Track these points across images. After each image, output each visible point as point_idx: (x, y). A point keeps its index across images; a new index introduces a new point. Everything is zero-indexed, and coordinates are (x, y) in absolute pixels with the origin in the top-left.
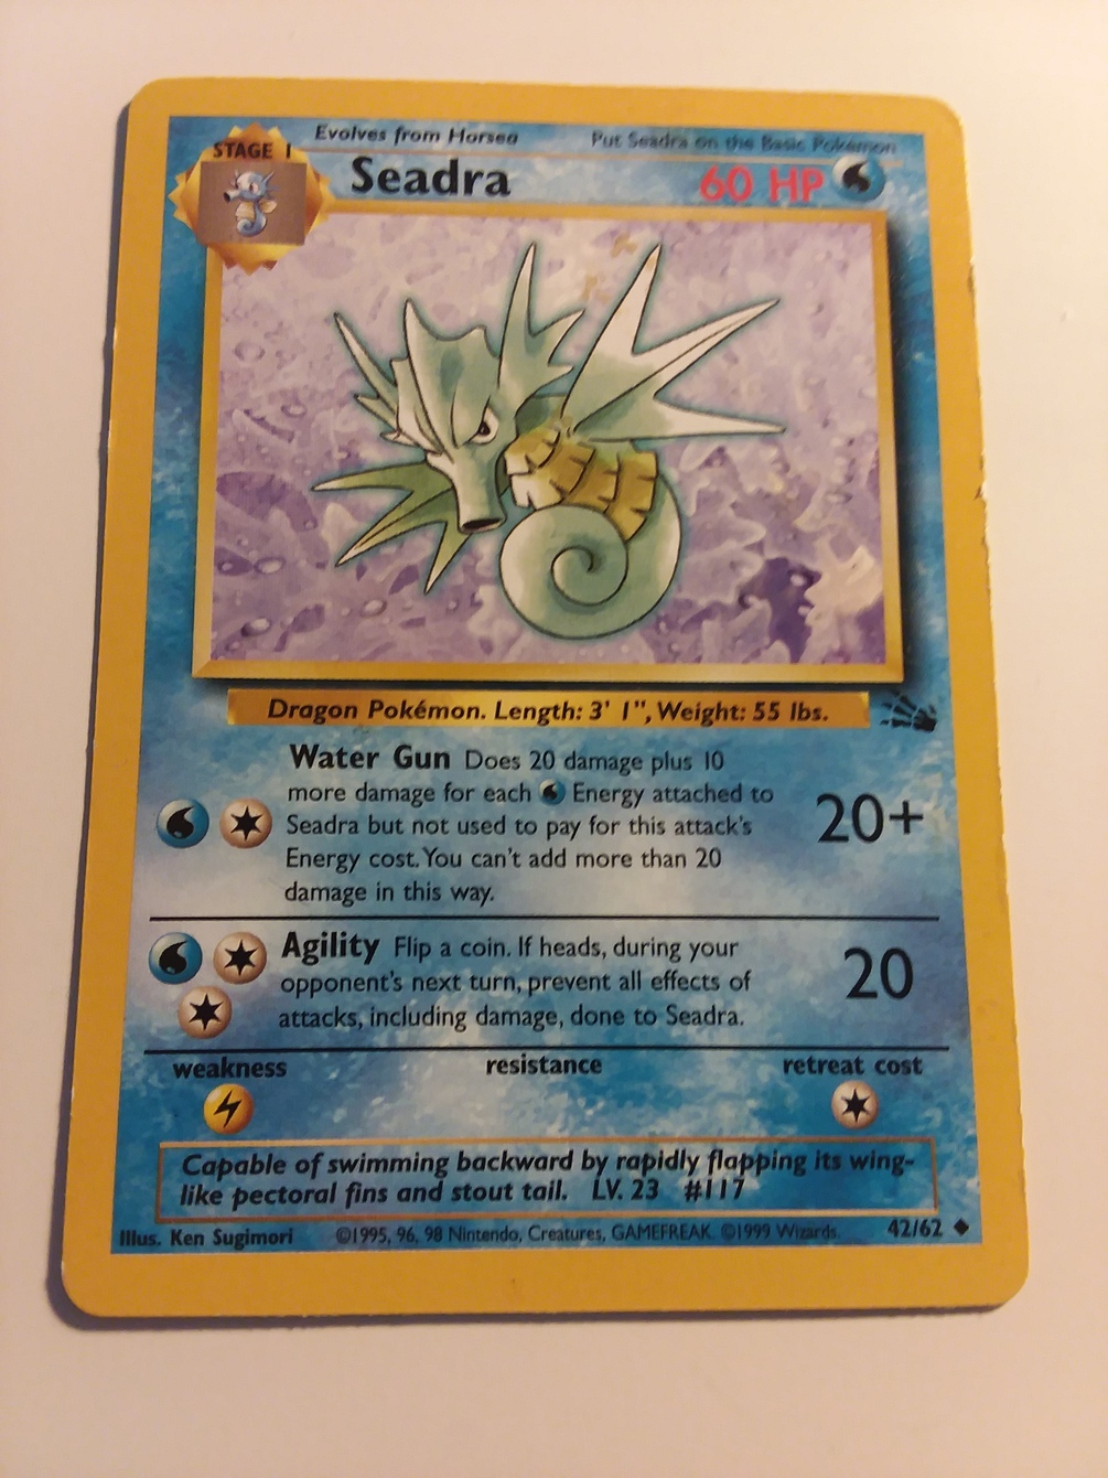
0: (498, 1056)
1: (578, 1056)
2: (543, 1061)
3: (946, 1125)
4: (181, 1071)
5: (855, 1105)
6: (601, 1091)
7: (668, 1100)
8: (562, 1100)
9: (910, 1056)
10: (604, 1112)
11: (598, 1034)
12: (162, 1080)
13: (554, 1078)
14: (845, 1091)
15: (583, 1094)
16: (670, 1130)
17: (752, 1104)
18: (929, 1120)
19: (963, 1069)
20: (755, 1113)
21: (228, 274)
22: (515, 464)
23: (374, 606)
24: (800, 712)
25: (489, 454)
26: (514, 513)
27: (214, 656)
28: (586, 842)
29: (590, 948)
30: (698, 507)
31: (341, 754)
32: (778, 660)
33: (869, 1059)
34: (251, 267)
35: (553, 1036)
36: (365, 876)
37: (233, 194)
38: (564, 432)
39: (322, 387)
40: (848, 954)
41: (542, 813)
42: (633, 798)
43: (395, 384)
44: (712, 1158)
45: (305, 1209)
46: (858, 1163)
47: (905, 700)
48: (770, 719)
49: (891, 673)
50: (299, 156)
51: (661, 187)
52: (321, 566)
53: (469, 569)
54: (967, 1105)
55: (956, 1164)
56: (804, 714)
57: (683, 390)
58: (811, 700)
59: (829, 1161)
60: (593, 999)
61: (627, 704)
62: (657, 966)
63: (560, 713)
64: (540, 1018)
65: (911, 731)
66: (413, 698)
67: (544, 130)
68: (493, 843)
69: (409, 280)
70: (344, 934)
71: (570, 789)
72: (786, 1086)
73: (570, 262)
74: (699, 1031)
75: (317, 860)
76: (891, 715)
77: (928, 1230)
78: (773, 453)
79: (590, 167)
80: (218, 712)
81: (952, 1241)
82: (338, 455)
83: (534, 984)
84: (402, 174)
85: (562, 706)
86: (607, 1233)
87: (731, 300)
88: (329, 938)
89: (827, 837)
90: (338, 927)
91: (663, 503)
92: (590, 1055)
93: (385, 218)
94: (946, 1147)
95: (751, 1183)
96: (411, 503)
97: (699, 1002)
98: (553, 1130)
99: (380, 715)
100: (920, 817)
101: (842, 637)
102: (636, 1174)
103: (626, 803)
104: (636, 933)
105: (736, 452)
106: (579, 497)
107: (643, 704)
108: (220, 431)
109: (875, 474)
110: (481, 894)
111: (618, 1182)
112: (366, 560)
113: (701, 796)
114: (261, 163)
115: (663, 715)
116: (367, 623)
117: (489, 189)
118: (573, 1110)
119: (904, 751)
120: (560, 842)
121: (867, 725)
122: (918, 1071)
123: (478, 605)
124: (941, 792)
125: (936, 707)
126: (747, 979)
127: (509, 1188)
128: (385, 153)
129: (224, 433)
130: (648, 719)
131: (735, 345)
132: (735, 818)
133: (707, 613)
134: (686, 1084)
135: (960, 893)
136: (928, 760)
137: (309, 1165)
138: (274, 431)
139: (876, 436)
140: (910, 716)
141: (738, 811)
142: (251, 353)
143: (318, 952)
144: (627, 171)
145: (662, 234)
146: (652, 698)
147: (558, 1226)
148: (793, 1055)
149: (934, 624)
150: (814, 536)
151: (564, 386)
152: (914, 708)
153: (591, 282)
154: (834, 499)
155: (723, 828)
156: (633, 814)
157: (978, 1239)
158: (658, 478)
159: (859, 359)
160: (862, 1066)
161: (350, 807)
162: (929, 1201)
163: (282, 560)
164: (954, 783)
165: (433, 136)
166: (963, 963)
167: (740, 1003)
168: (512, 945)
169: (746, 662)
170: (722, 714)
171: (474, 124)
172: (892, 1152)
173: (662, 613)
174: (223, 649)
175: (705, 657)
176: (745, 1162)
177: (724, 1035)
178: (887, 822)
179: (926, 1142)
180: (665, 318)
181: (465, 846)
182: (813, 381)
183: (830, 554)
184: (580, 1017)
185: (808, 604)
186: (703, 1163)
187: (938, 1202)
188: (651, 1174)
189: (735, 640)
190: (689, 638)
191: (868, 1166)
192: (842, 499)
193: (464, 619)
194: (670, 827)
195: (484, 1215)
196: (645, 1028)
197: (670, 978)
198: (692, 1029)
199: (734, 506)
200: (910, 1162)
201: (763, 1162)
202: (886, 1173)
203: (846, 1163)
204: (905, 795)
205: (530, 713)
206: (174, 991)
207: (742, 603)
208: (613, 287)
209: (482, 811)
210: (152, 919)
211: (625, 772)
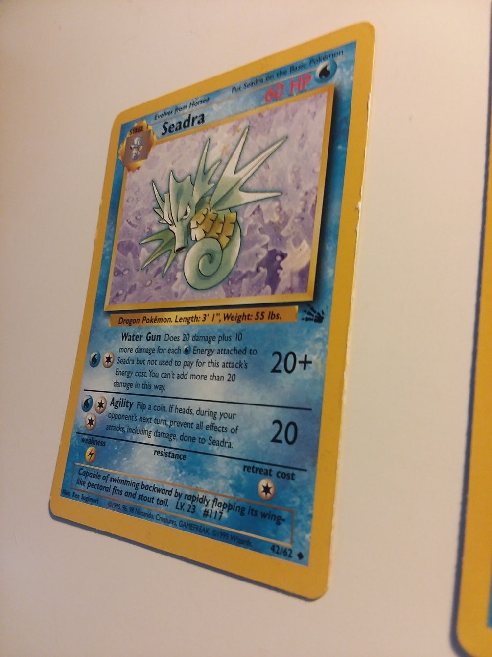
0: (158, 449)
1: (180, 453)
2: (170, 453)
3: (301, 506)
4: (83, 440)
5: (267, 489)
6: (184, 467)
7: (204, 475)
8: (173, 468)
9: (291, 471)
10: (184, 476)
11: (186, 445)
12: (79, 443)
13: (172, 460)
14: (264, 483)
15: (179, 468)
16: (203, 487)
17: (230, 482)
18: (294, 502)
19: (311, 481)
20: (231, 486)
21: (128, 174)
22: (193, 225)
23: (149, 282)
24: (272, 316)
25: (185, 223)
26: (190, 243)
27: (109, 304)
28: (195, 370)
29: (189, 411)
30: (248, 232)
31: (134, 336)
32: (267, 294)
33: (275, 470)
34: (134, 171)
35: (174, 444)
36: (134, 379)
37: (132, 146)
38: (209, 209)
39: (146, 208)
40: (275, 422)
41: (183, 358)
42: (211, 353)
43: (164, 202)
44: (214, 501)
45: (103, 493)
46: (264, 516)
47: (312, 309)
48: (261, 319)
49: (308, 297)
50: (150, 127)
51: (252, 102)
52: (137, 270)
53: (175, 266)
54: (310, 499)
55: (303, 525)
56: (273, 316)
57: (249, 185)
58: (276, 310)
59: (253, 512)
60: (188, 431)
61: (214, 315)
62: (208, 420)
63: (193, 319)
64: (171, 436)
65: (313, 322)
66: (154, 315)
67: (218, 92)
68: (168, 369)
69: (172, 164)
70: (125, 399)
71: (192, 348)
72: (243, 476)
73: (219, 142)
74: (218, 449)
75: (123, 373)
76: (306, 316)
77: (286, 553)
78: (277, 204)
79: (230, 102)
80: (107, 322)
81: (295, 561)
82: (147, 231)
83: (172, 423)
84: (175, 125)
85: (194, 317)
86: (177, 523)
87: (270, 142)
88: (121, 400)
89: (274, 370)
90: (124, 396)
91: (237, 232)
92: (183, 453)
93: (169, 142)
94: (300, 517)
95: (225, 515)
96: (163, 244)
97: (219, 437)
98: (168, 480)
99: (145, 322)
100: (310, 362)
101: (292, 282)
102: (189, 502)
103: (209, 355)
104: (204, 406)
105: (264, 207)
106: (210, 235)
107: (219, 314)
108: (120, 228)
109: (314, 206)
110: (162, 388)
111: (184, 504)
112: (149, 267)
113: (232, 352)
114: (141, 134)
115: (225, 318)
116: (146, 289)
117: (199, 122)
118: (175, 473)
119: (309, 332)
120: (187, 369)
121: (296, 321)
122: (293, 479)
123: (176, 279)
124: (321, 350)
125: (325, 312)
126: (237, 429)
127: (153, 498)
128: (171, 119)
129: (121, 229)
130: (220, 320)
131: (269, 162)
132: (242, 361)
133: (245, 276)
134: (210, 469)
135: (322, 398)
136: (318, 336)
137: (105, 478)
138: (133, 225)
139: (317, 189)
140: (313, 316)
141: (244, 358)
142: (130, 200)
143: (118, 405)
144: (242, 99)
145: (250, 122)
146: (222, 312)
147: (164, 517)
148: (248, 464)
149: (329, 272)
150: (287, 238)
151: (211, 192)
152: (315, 312)
153: (225, 148)
154: (296, 220)
155: (238, 366)
156: (209, 359)
157: (306, 564)
158: (236, 223)
159: (315, 155)
160: (272, 473)
161: (133, 355)
162: (289, 540)
163: (129, 269)
164: (327, 346)
165: (185, 107)
166: (318, 431)
167: (233, 439)
168: (167, 408)
169: (255, 295)
170: (244, 317)
171: (197, 98)
172: (277, 514)
173: (230, 277)
174: (112, 302)
175: (242, 294)
176: (225, 506)
177: (226, 452)
178: (297, 364)
179: (292, 512)
180: (247, 156)
181: (160, 369)
182: (296, 169)
183: (292, 245)
184: (183, 438)
185: (281, 268)
186: (211, 502)
187: (292, 542)
188: (195, 503)
189: (253, 287)
190: (238, 286)
191: (267, 517)
192: (300, 220)
193: (171, 285)
194: (221, 364)
195: (145, 507)
196: (201, 445)
197: (212, 425)
198: (216, 447)
199: (260, 230)
200: (284, 520)
201: (230, 507)
202: (273, 522)
203: (259, 515)
204: (307, 352)
205: (185, 319)
206: (85, 413)
207: (258, 270)
208: (231, 147)
209: (167, 357)
210: (85, 390)
211: (210, 342)
